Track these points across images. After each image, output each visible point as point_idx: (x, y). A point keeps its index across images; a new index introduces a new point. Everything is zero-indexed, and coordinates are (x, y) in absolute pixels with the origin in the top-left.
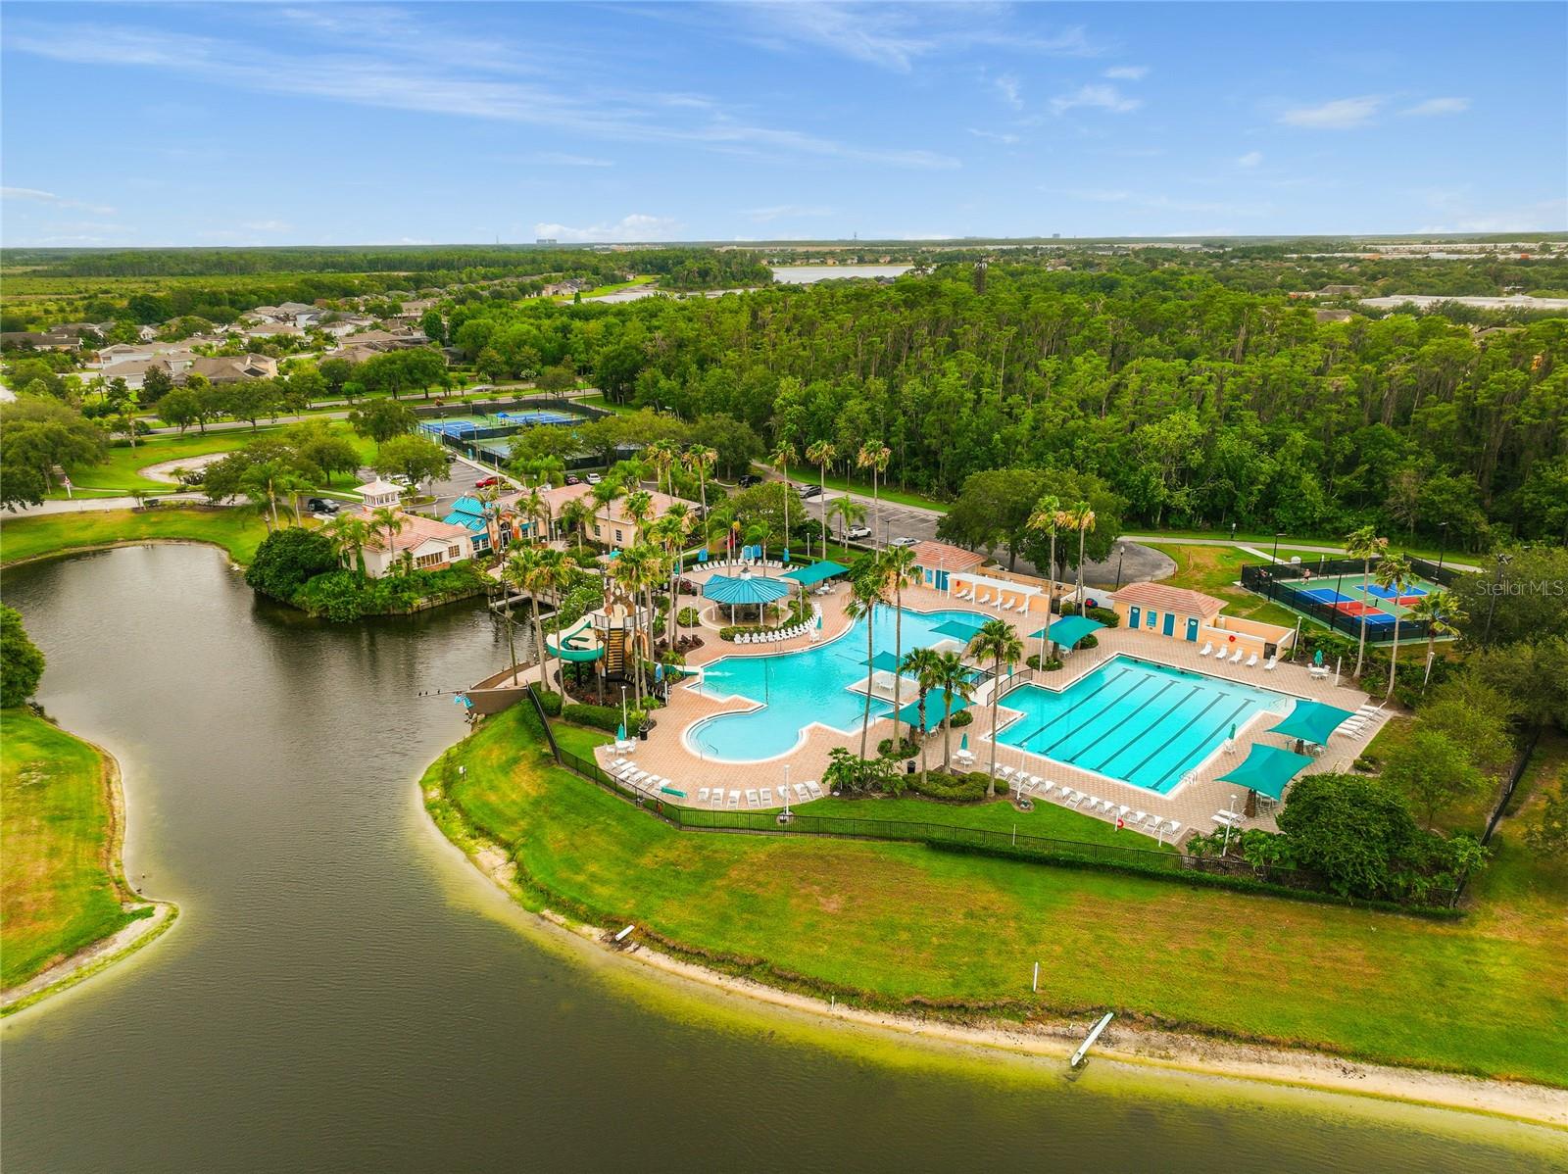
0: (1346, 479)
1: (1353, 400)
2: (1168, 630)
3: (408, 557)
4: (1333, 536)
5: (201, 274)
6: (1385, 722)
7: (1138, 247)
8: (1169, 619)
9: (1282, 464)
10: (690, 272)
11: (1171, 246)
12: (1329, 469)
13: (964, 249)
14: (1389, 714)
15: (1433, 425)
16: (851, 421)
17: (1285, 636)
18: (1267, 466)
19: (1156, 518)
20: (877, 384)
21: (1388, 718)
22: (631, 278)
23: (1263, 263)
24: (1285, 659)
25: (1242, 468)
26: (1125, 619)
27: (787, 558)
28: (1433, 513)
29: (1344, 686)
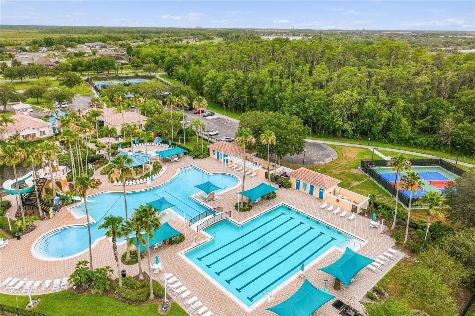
0: (421, 121)
1: (428, 87)
2: (311, 193)
3: (17, 135)
4: (414, 146)
5: (86, 34)
6: (398, 261)
7: (388, 33)
8: (312, 187)
9: (393, 113)
10: (232, 36)
11: (401, 33)
12: (416, 116)
13: (328, 32)
14: (402, 255)
15: (463, 99)
16: (228, 87)
17: (363, 201)
18: (386, 114)
19: (339, 134)
20: (240, 73)
21: (401, 258)
22: (216, 38)
23: (431, 39)
24: (362, 214)
25: (375, 114)
26: (294, 185)
27: (170, 144)
28: (459, 139)
29: (385, 233)
